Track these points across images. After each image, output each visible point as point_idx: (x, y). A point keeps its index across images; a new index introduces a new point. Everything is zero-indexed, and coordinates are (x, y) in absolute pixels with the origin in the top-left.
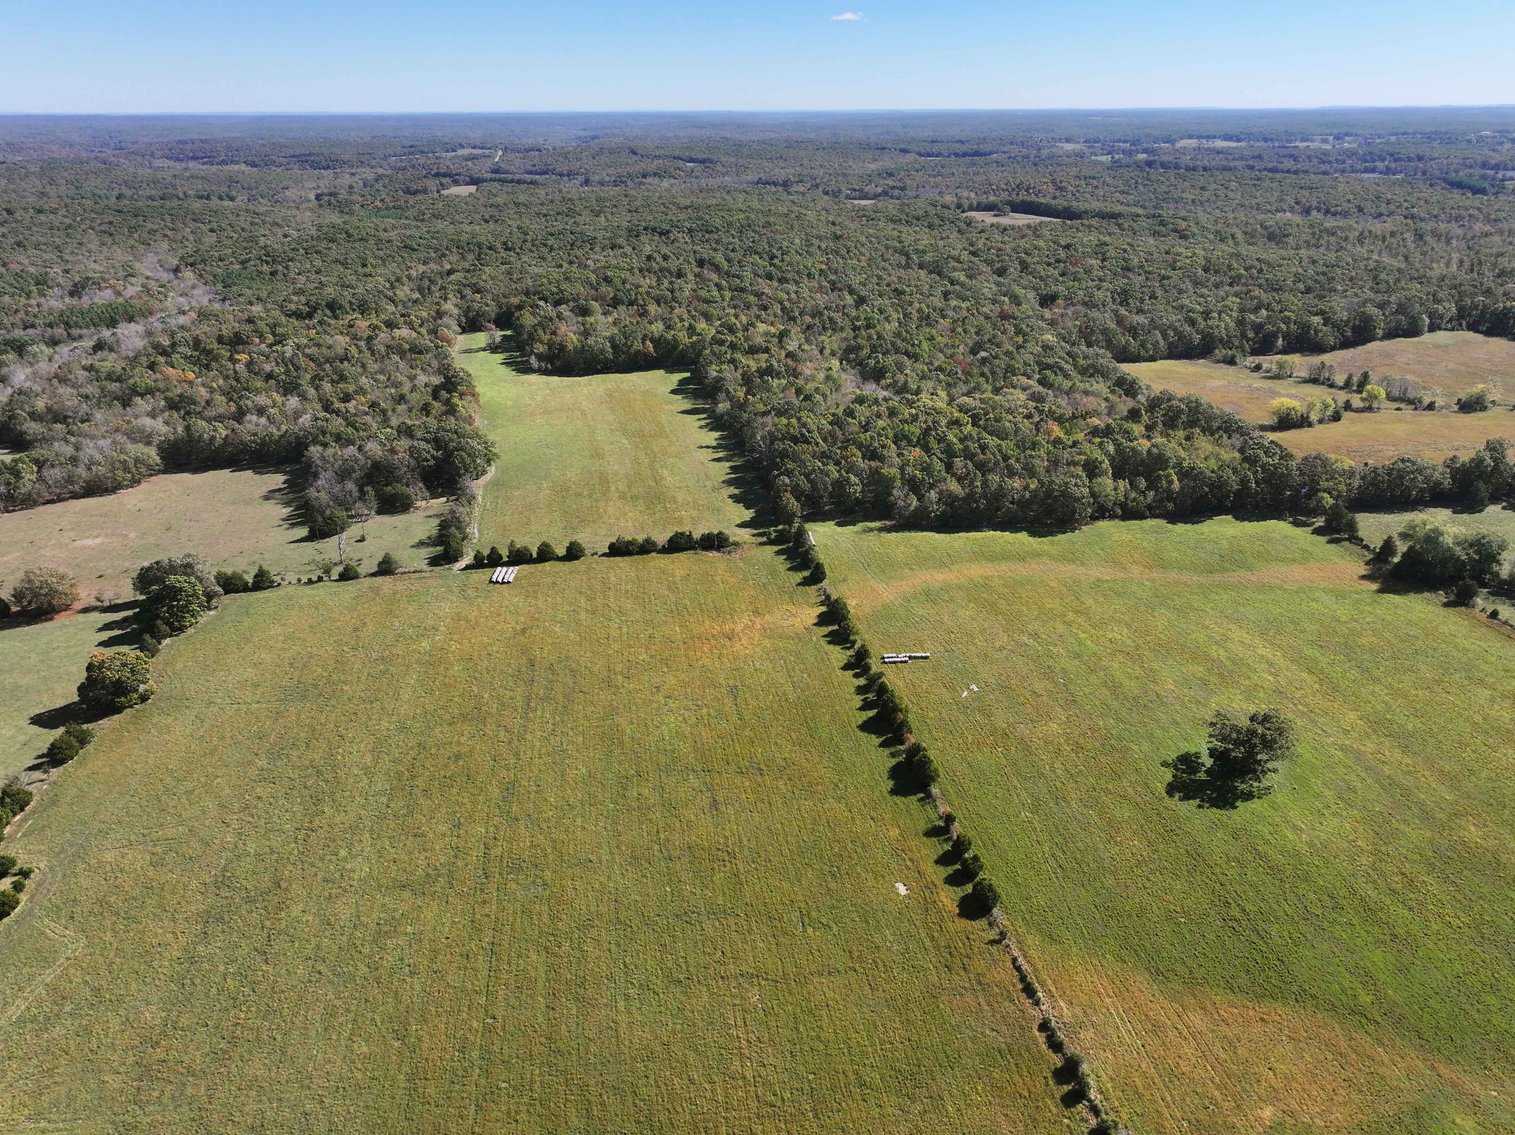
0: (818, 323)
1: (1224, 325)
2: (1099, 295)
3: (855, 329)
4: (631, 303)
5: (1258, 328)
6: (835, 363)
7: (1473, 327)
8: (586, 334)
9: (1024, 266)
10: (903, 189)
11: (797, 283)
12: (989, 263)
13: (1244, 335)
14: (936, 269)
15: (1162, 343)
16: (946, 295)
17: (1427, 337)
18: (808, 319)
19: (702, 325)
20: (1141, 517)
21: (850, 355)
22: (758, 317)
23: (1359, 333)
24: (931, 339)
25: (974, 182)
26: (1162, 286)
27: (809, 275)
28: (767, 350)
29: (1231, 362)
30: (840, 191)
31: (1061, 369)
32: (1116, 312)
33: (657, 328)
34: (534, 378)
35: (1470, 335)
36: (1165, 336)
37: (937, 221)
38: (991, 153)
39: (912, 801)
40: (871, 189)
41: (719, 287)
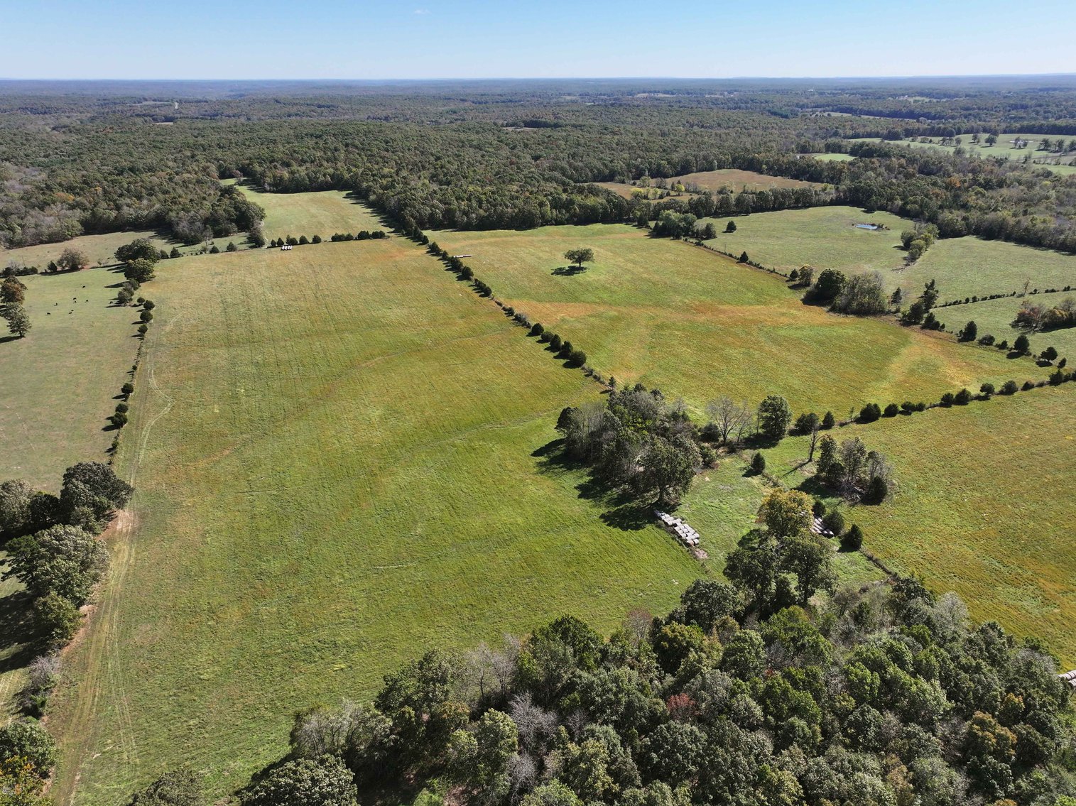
0: (417, 168)
1: (619, 165)
2: (562, 155)
3: (435, 168)
4: (312, 162)
5: (637, 167)
6: (427, 181)
7: (740, 168)
8: (293, 173)
9: (526, 146)
11: (402, 152)
12: (506, 144)
13: (631, 172)
14: (479, 147)
15: (590, 173)
16: (483, 156)
17: (717, 171)
18: (410, 167)
19: (354, 169)
20: (564, 224)
21: (433, 178)
22: (384, 166)
23: (684, 169)
24: (475, 171)
26: (595, 151)
27: (409, 150)
28: (391, 177)
29: (623, 182)
31: (535, 178)
32: (568, 162)
33: (331, 171)
34: (268, 194)
35: (736, 170)
36: (591, 171)
37: (481, 130)
38: (519, 101)
39: (465, 282)
41: (360, 155)
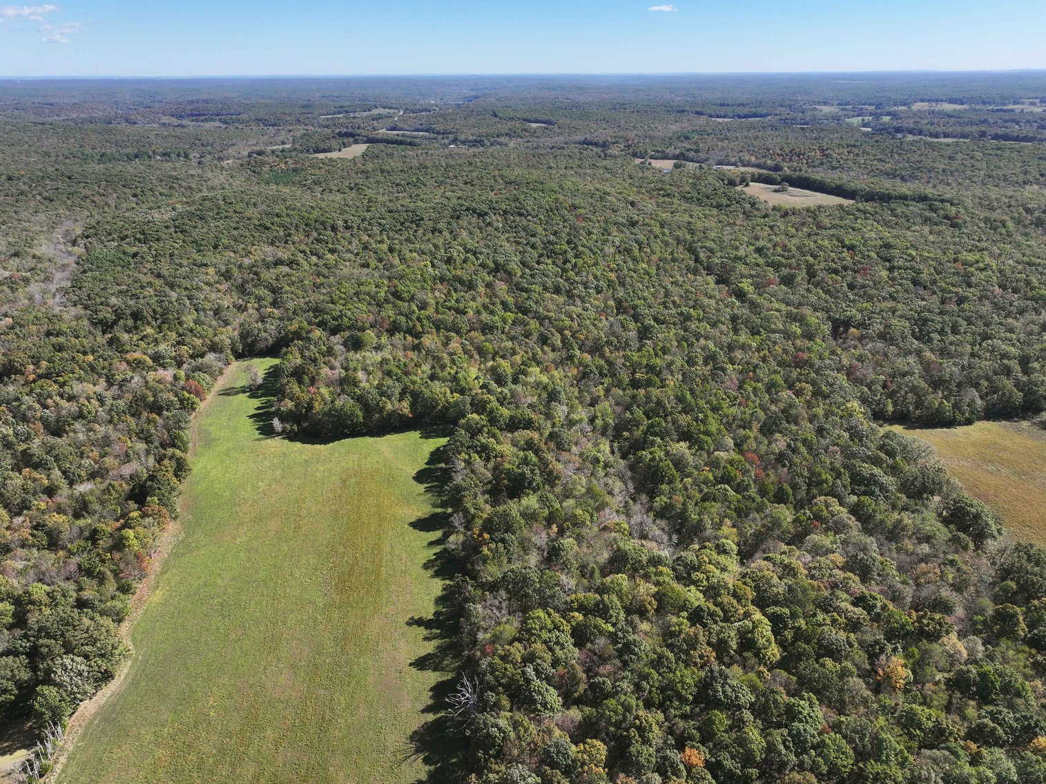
25: (754, 147)
30: (646, 152)
38: (765, 115)
40: (670, 150)
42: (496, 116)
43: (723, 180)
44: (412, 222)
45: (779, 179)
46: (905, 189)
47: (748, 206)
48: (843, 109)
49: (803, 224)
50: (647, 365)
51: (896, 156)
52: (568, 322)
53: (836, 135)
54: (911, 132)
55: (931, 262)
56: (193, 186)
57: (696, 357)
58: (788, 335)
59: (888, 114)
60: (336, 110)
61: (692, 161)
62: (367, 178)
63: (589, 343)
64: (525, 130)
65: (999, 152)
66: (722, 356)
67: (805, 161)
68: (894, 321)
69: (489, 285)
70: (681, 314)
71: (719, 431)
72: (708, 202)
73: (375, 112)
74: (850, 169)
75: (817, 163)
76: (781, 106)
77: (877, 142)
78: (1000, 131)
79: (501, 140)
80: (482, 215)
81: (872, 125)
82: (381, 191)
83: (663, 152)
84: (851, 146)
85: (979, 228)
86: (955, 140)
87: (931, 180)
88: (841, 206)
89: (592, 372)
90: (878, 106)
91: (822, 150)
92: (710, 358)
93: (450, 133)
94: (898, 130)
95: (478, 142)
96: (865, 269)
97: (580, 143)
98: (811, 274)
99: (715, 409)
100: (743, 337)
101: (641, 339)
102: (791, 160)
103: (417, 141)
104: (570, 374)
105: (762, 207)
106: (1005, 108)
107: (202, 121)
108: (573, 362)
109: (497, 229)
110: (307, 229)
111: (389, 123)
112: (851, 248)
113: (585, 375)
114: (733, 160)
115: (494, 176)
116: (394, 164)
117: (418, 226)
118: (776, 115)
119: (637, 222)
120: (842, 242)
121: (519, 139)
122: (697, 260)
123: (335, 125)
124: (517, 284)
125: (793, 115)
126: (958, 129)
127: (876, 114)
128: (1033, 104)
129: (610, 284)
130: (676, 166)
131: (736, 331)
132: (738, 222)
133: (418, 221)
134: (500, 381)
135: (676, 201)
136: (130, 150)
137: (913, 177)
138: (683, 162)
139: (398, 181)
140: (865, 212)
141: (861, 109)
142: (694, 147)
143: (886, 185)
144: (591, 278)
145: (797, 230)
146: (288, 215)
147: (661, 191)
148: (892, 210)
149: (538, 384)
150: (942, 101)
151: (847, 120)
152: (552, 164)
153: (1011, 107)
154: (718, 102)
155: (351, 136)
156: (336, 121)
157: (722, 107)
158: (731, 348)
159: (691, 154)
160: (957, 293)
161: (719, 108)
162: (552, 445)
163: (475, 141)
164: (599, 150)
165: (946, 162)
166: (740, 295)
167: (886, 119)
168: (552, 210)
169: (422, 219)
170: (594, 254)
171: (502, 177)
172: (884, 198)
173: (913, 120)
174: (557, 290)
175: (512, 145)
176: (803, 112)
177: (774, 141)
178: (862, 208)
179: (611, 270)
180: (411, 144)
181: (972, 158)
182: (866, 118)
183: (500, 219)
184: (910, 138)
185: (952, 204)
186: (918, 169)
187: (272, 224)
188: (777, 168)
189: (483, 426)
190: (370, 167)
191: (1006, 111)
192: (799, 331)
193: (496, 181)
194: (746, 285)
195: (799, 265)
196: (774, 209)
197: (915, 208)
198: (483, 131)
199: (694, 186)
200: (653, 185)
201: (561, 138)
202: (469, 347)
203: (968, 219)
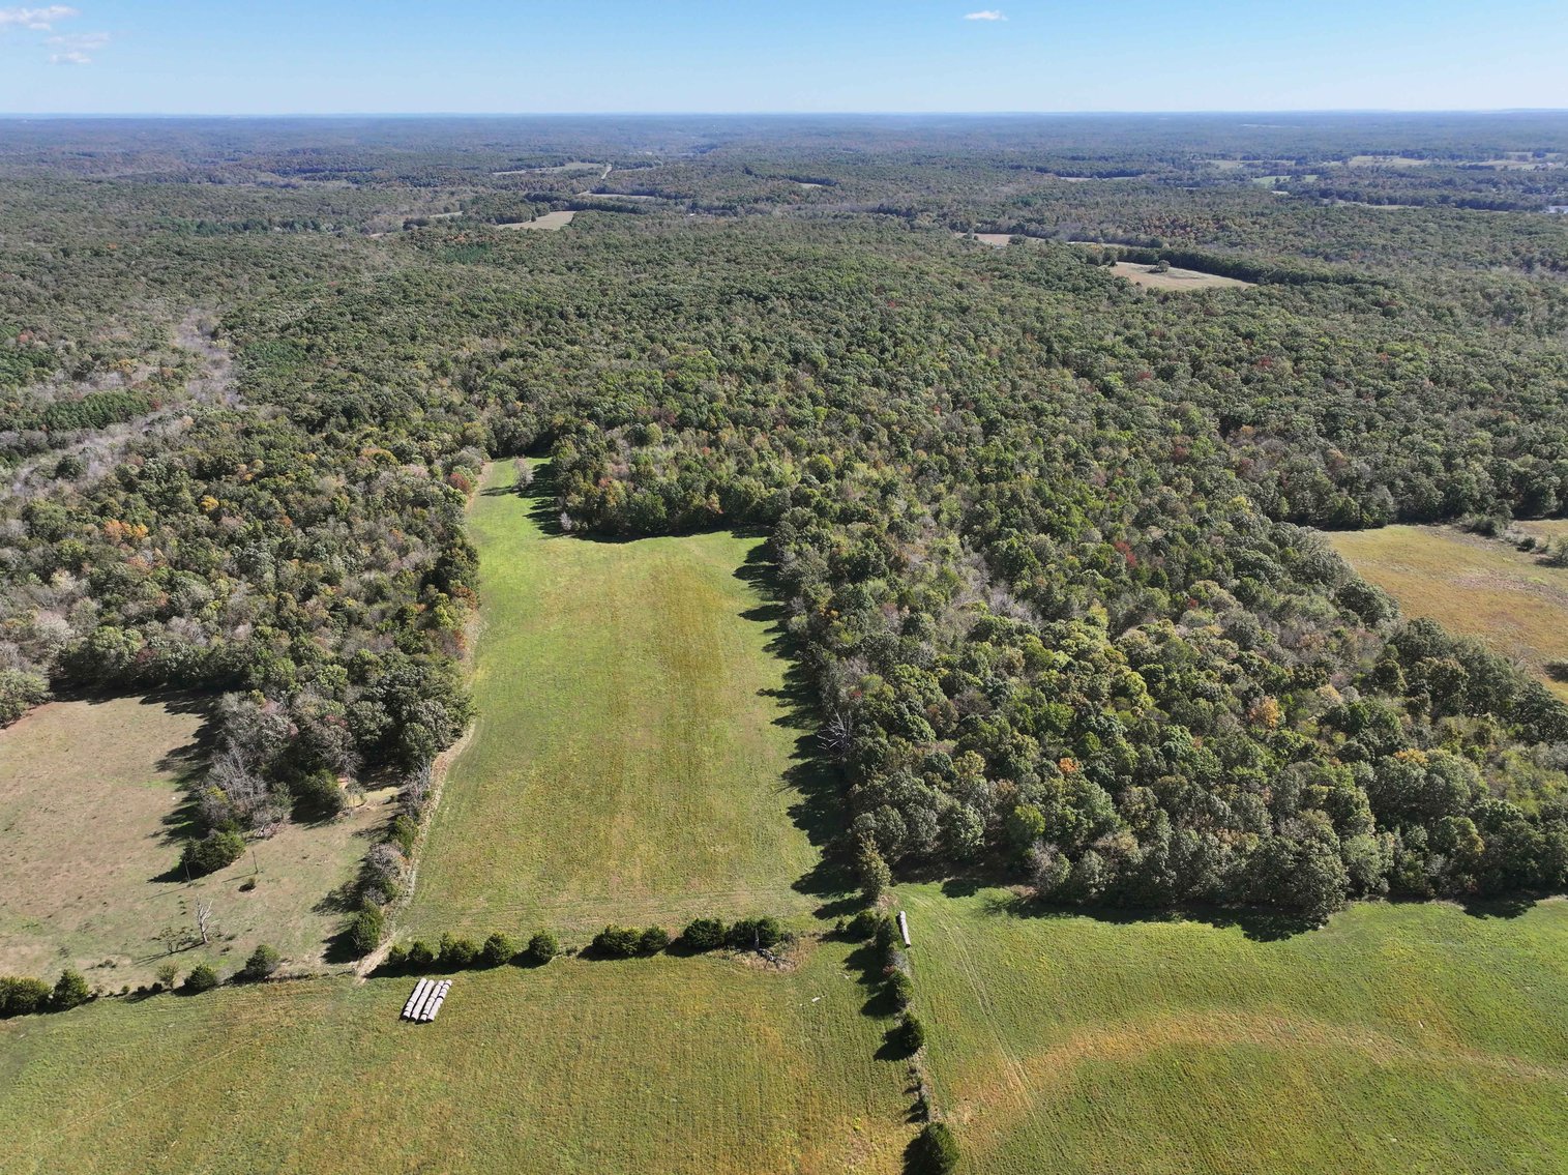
10: (1040, 222)
30: (969, 223)
38: (1138, 173)
40: (1003, 221)
42: (749, 172)
43: (1080, 258)
44: (668, 309)
45: (1156, 257)
46: (1327, 269)
47: (1114, 290)
48: (1249, 165)
49: (1188, 311)
50: (996, 460)
51: (1318, 227)
52: (895, 417)
53: (1237, 201)
54: (1341, 196)
55: (1348, 352)
56: (348, 265)
57: (1055, 452)
58: (1166, 432)
59: (1314, 172)
60: (513, 164)
61: (1034, 235)
62: (588, 255)
63: (923, 440)
64: (794, 193)
65: (1461, 223)
66: (1085, 452)
67: (1192, 235)
68: (1295, 417)
69: (789, 377)
70: (1035, 408)
71: (1083, 523)
72: (1061, 284)
73: (571, 167)
74: (1254, 245)
75: (1209, 238)
76: (1161, 160)
77: (1294, 209)
78: (1468, 196)
79: (761, 206)
80: (761, 299)
81: (1290, 187)
82: (613, 271)
83: (993, 223)
84: (1257, 214)
85: (1419, 316)
86: (1402, 207)
87: (1366, 261)
88: (1238, 289)
89: (930, 468)
90: (1299, 161)
91: (1217, 220)
92: (1072, 456)
93: (685, 197)
94: (1325, 194)
95: (727, 209)
96: (1264, 360)
97: (873, 211)
98: (1196, 366)
99: (1078, 503)
100: (1112, 432)
101: (986, 435)
102: (1173, 233)
103: (643, 207)
104: (903, 473)
105: (1134, 290)
106: (1481, 164)
107: (320, 179)
108: (905, 459)
109: (784, 315)
110: (527, 317)
111: (595, 183)
112: (1249, 336)
113: (922, 471)
114: (1092, 234)
115: (767, 252)
116: (619, 236)
117: (676, 313)
118: (1153, 172)
119: (968, 308)
120: (1236, 330)
121: (786, 206)
122: (1050, 350)
123: (516, 185)
124: (825, 375)
125: (1177, 172)
126: (1411, 193)
127: (1297, 171)
128: (1523, 159)
129: (942, 375)
130: (1013, 241)
131: (1101, 426)
132: (1101, 308)
133: (676, 307)
134: (822, 476)
135: (1018, 284)
136: (235, 219)
137: (1340, 256)
138: (1022, 237)
139: (634, 258)
140: (1269, 296)
141: (1276, 165)
142: (1036, 216)
143: (1302, 265)
144: (918, 368)
145: (1179, 317)
146: (499, 300)
147: (997, 269)
148: (1306, 294)
149: (866, 481)
150: (1392, 153)
151: (1255, 180)
152: (841, 238)
153: (1491, 162)
154: (1070, 154)
155: (546, 200)
156: (518, 180)
157: (1074, 163)
158: (1096, 444)
159: (1033, 226)
160: (1375, 387)
161: (1072, 162)
162: (894, 536)
163: (724, 207)
164: (902, 220)
165: (1388, 236)
166: (1107, 391)
167: (1310, 179)
168: (853, 293)
169: (681, 304)
170: (918, 343)
171: (778, 252)
172: (1297, 280)
173: (1349, 180)
174: (876, 383)
175: (777, 212)
176: (1192, 169)
177: (1149, 208)
178: (1266, 292)
179: (943, 360)
180: (633, 211)
181: (1423, 231)
182: (1282, 178)
183: (784, 303)
184: (1341, 203)
185: (1386, 287)
186: (1348, 245)
187: (481, 311)
188: (1154, 244)
189: (810, 518)
190: (589, 240)
191: (1481, 168)
192: (1179, 427)
193: (771, 258)
194: (1113, 379)
195: (1179, 356)
196: (1150, 292)
197: (1336, 291)
198: (733, 194)
199: (1041, 265)
200: (984, 264)
201: (846, 204)
202: (778, 443)
203: (1405, 305)
